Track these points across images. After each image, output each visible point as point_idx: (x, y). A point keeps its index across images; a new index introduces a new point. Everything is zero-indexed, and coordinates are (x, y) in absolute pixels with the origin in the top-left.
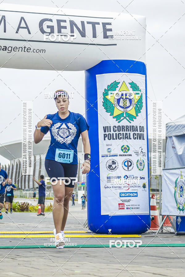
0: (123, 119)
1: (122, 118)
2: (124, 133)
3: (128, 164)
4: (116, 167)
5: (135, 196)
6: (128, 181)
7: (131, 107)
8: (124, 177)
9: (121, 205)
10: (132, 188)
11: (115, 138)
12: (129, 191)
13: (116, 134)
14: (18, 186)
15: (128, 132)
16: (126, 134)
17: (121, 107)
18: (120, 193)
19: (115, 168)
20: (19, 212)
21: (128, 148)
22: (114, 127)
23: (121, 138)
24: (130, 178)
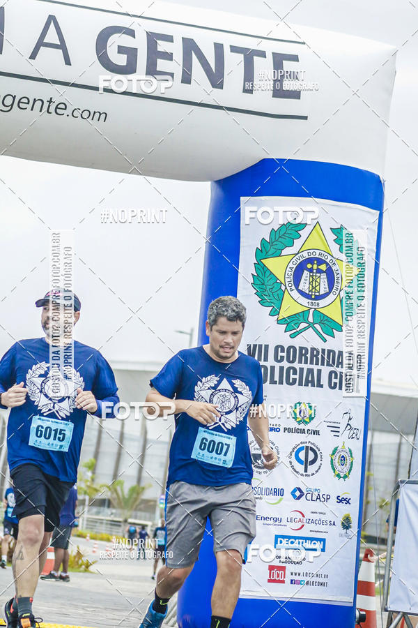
0: (305, 329)
1: (303, 325)
2: (306, 367)
3: (308, 457)
6: (302, 504)
7: (331, 297)
8: (293, 493)
9: (275, 572)
10: (313, 527)
11: (277, 378)
12: (304, 533)
13: (281, 368)
15: (315, 368)
16: (310, 371)
17: (302, 293)
18: (277, 537)
21: (310, 412)
22: (277, 348)
23: (294, 380)
24: (309, 497)
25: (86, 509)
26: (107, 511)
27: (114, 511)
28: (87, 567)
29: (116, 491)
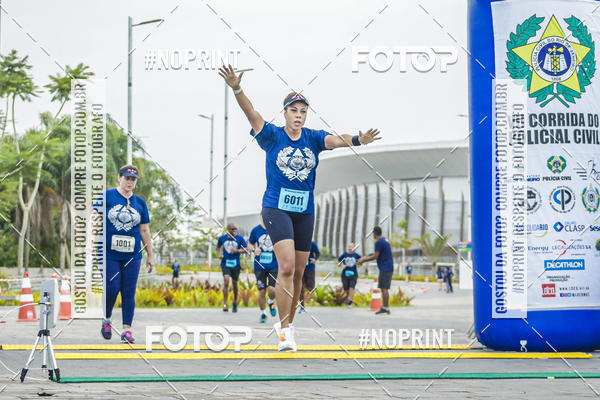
0: (551, 99)
1: (549, 97)
2: (555, 128)
3: (563, 198)
4: (536, 203)
5: (578, 268)
6: (562, 235)
7: (570, 72)
8: (555, 227)
9: (547, 289)
11: (533, 140)
12: (567, 257)
13: (536, 132)
14: (331, 252)
15: (562, 128)
16: (559, 131)
18: (546, 262)
19: (534, 206)
20: (332, 305)
21: (562, 163)
22: (531, 116)
23: (547, 140)
24: (568, 229)
25: (404, 258)
26: (421, 259)
27: (425, 258)
28: (408, 301)
29: (424, 242)
